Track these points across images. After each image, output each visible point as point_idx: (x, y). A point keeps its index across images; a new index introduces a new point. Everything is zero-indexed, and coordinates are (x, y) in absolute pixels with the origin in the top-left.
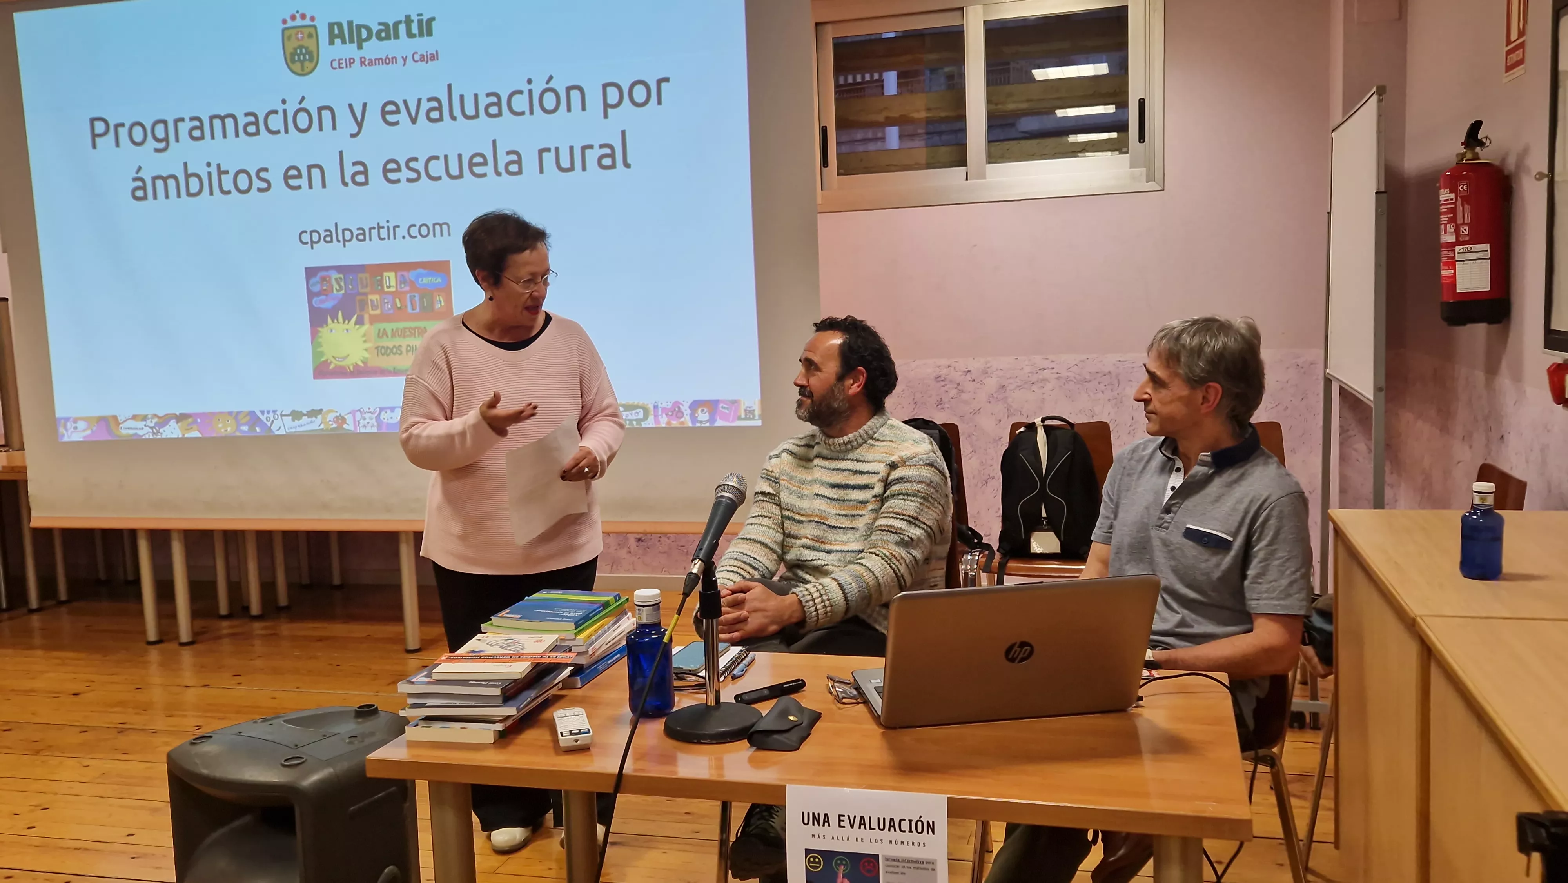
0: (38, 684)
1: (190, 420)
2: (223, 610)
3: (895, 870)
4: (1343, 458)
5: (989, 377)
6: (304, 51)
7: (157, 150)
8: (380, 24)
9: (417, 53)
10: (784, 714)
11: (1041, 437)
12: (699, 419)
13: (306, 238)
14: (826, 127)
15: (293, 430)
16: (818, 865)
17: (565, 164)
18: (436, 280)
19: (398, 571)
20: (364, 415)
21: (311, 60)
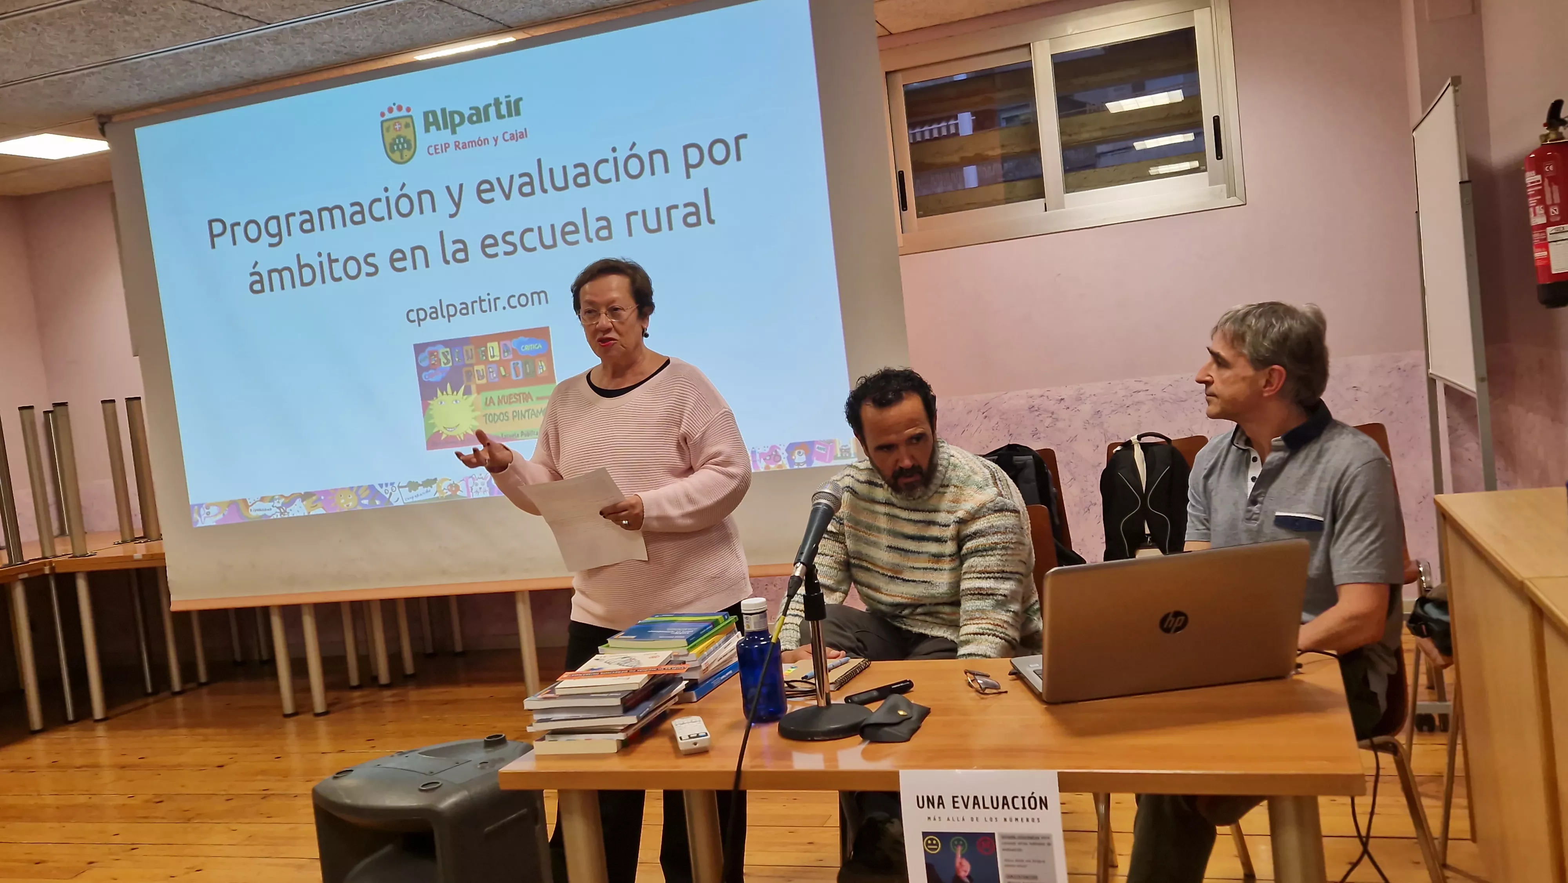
0: (183, 759)
1: (314, 498)
2: (354, 680)
3: (1012, 847)
4: (1454, 458)
5: (1083, 403)
6: (402, 140)
7: (271, 245)
8: (471, 109)
9: (506, 132)
10: (894, 709)
11: (1139, 455)
12: (796, 461)
13: (413, 316)
14: (902, 172)
15: (411, 500)
16: (936, 847)
17: (653, 225)
18: (537, 346)
19: (516, 634)
20: (476, 482)
21: (409, 148)
